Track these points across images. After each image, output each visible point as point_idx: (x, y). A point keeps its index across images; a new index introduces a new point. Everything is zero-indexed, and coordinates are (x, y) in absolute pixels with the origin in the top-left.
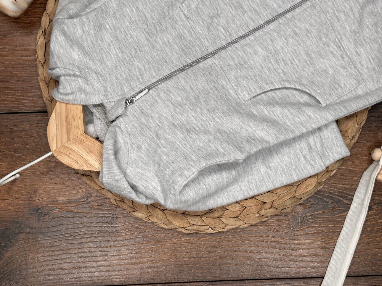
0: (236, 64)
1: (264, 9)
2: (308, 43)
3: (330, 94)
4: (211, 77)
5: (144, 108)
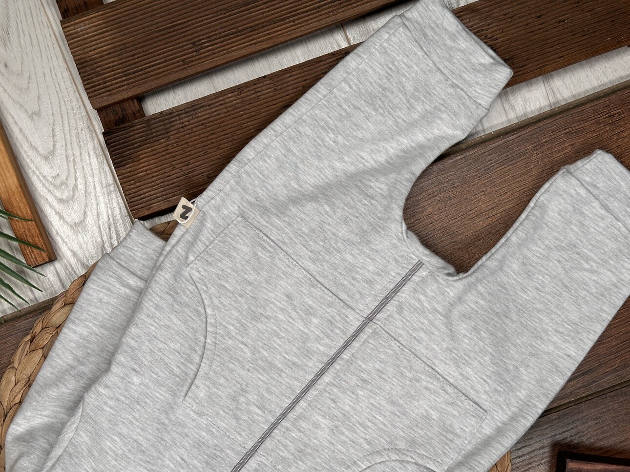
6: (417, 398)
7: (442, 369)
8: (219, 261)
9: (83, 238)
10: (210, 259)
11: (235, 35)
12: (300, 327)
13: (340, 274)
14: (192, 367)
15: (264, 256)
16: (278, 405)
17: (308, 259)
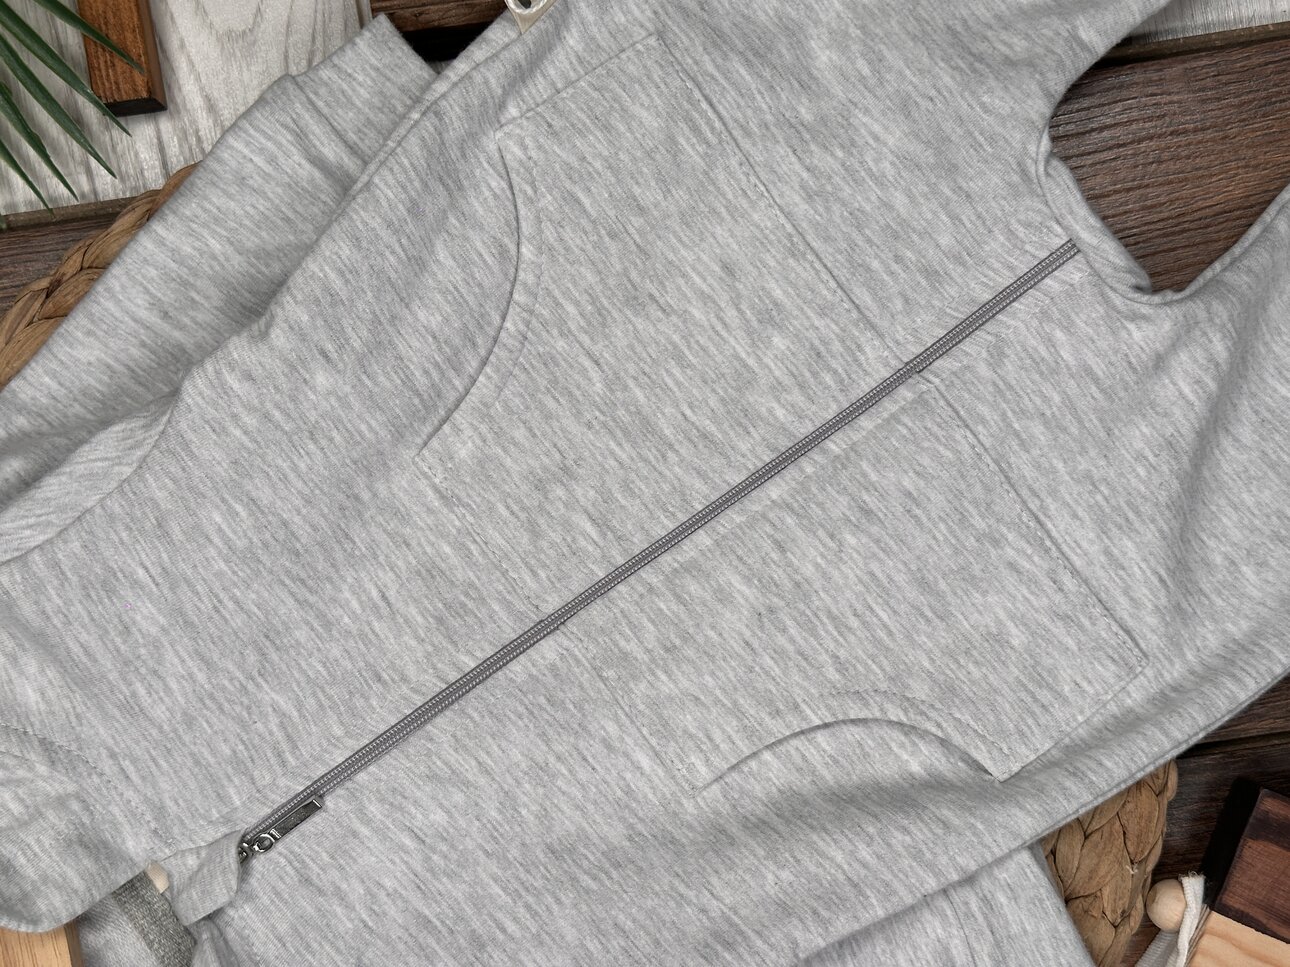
0: (648, 651)
1: (740, 431)
2: (921, 541)
3: (1022, 734)
4: (559, 715)
5: (311, 864)
6: (984, 585)
7: (1062, 527)
8: (580, 132)
10: (557, 123)
12: (739, 349)
13: (869, 241)
14: (457, 383)
15: (692, 152)
16: (643, 528)
17: (797, 187)
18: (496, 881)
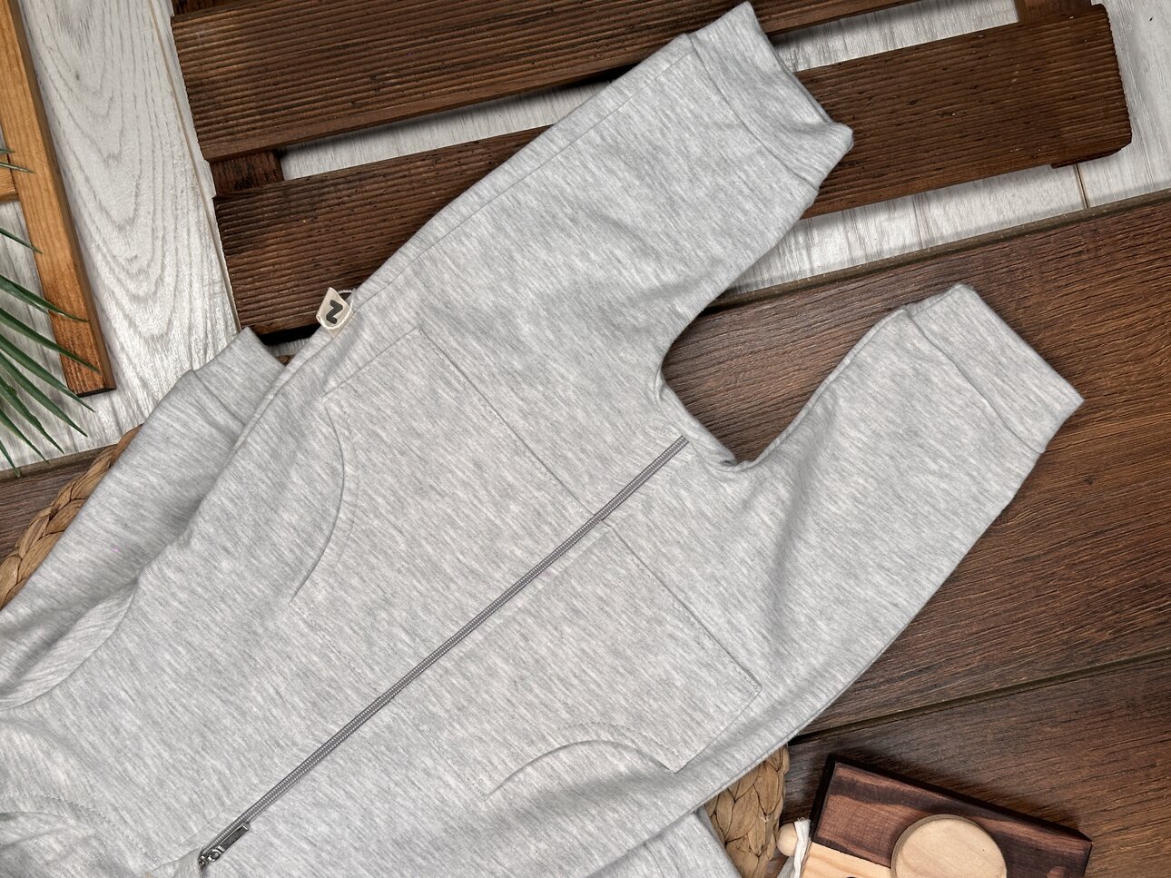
0: (447, 711)
1: (494, 566)
2: (611, 626)
3: (686, 742)
4: (394, 757)
5: (246, 866)
6: (655, 650)
7: (701, 609)
8: (375, 394)
9: (162, 361)
10: (360, 390)
11: (438, 71)
12: (489, 515)
14: (312, 554)
15: (447, 397)
16: (438, 633)
18: (362, 866)
